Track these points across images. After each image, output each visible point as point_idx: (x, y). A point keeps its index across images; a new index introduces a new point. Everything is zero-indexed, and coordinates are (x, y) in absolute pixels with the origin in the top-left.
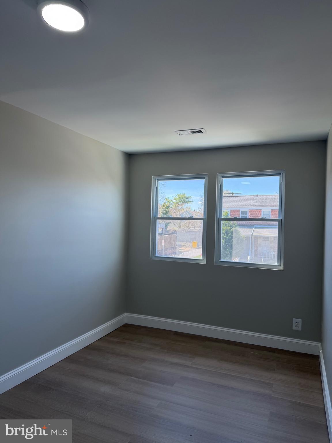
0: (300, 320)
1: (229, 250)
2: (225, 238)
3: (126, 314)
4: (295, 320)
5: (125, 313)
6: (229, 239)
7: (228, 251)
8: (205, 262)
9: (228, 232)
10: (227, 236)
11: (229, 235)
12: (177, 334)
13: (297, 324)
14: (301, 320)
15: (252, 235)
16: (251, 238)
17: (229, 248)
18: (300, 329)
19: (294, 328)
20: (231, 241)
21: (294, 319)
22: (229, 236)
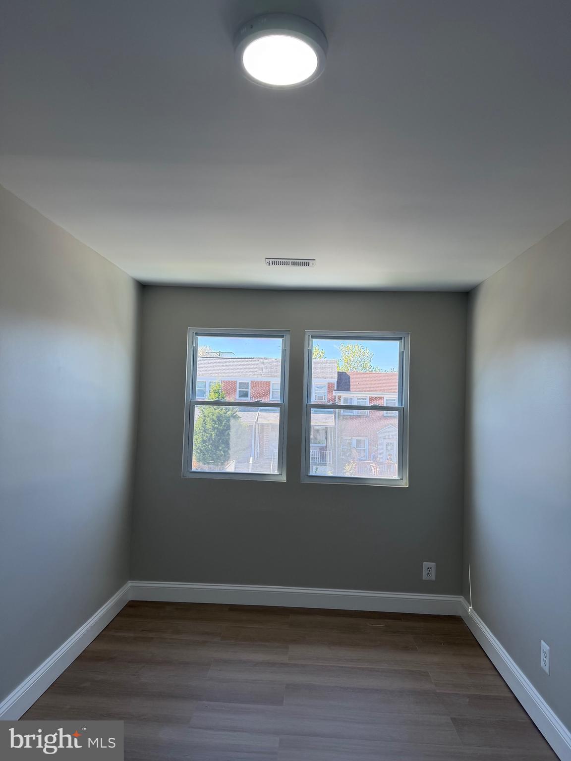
0: (432, 565)
1: (223, 448)
2: (217, 428)
3: (130, 584)
4: (426, 564)
5: (130, 582)
6: (222, 430)
7: (221, 450)
8: (284, 479)
9: (221, 418)
10: (220, 425)
11: (224, 422)
12: (233, 608)
13: (429, 570)
14: (434, 563)
15: (256, 423)
16: (255, 427)
17: (223, 445)
18: (433, 577)
19: (425, 577)
20: (227, 433)
21: (424, 563)
22: (223, 425)
